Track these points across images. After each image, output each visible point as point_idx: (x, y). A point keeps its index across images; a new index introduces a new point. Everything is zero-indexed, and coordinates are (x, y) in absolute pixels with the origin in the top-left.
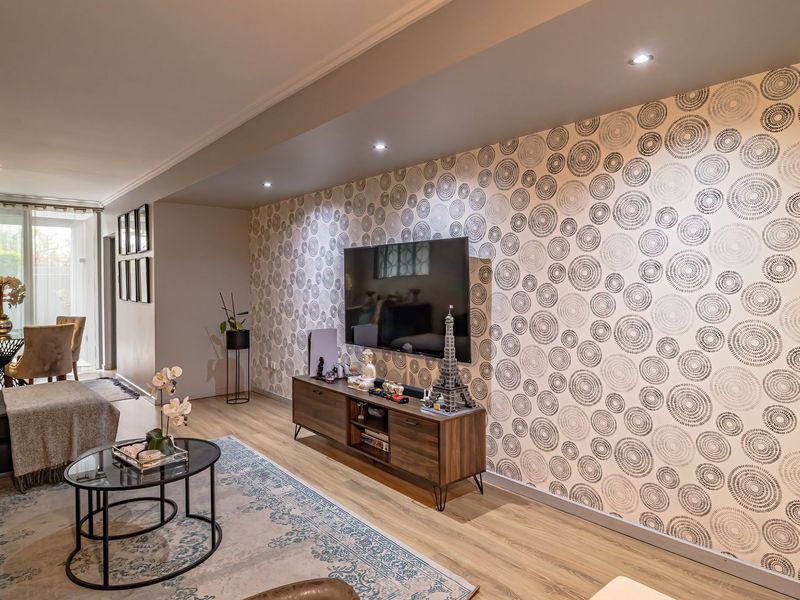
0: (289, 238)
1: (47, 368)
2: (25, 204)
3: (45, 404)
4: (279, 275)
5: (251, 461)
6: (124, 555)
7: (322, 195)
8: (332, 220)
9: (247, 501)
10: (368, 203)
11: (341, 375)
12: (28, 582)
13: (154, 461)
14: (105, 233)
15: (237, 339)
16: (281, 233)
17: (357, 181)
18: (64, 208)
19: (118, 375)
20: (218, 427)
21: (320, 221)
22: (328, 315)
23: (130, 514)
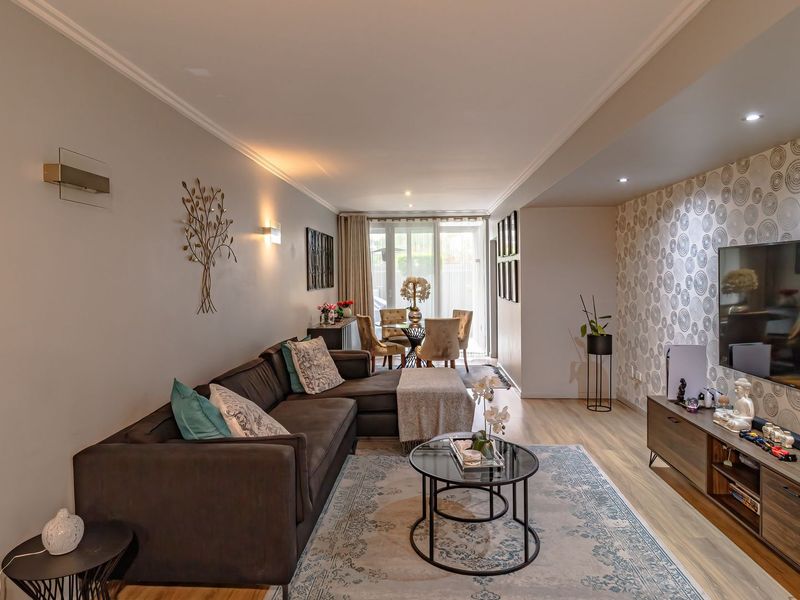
0: (656, 235)
1: (440, 353)
2: (434, 218)
3: (423, 386)
4: (645, 277)
5: (593, 479)
6: (454, 537)
7: (695, 182)
8: (706, 212)
9: (576, 522)
10: (753, 188)
11: (708, 402)
12: (384, 533)
13: (475, 461)
14: (491, 238)
15: (599, 344)
16: (647, 230)
17: (739, 161)
18: (461, 218)
19: (499, 365)
20: (571, 434)
21: (692, 215)
22: (701, 327)
23: (470, 499)
